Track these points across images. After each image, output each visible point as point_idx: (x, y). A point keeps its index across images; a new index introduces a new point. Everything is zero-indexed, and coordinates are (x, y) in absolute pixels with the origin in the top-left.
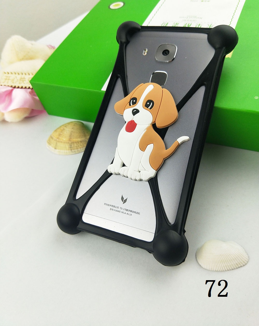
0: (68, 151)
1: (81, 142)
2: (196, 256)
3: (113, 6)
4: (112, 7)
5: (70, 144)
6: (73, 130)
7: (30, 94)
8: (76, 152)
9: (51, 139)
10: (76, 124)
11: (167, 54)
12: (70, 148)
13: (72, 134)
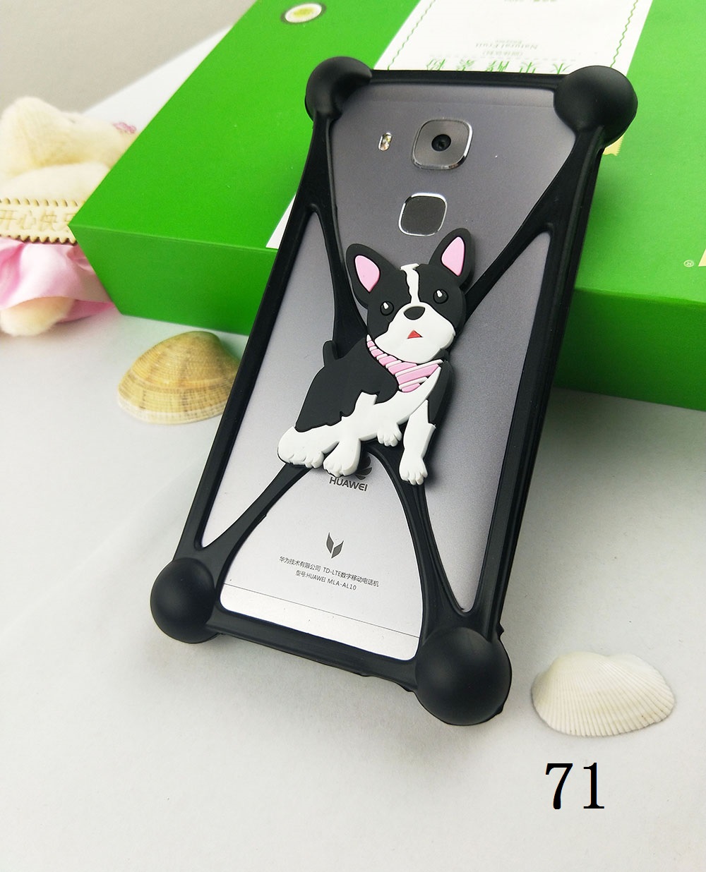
0: (175, 414)
1: (212, 388)
2: (532, 695)
3: (295, 14)
4: (291, 16)
5: (182, 395)
6: (189, 356)
7: (68, 259)
8: (198, 415)
9: (131, 382)
10: (198, 338)
11: (445, 146)
12: (182, 406)
13: (188, 368)
